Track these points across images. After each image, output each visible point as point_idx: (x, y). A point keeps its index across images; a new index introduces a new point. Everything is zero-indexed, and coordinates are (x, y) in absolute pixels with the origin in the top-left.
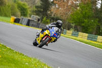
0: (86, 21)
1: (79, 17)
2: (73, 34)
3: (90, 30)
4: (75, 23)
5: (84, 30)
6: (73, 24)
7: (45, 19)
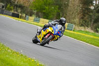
0: (47, 8)
1: (40, 4)
2: (35, 20)
3: (51, 16)
4: (37, 9)
5: (45, 16)
6: (34, 10)
7: (9, 6)
